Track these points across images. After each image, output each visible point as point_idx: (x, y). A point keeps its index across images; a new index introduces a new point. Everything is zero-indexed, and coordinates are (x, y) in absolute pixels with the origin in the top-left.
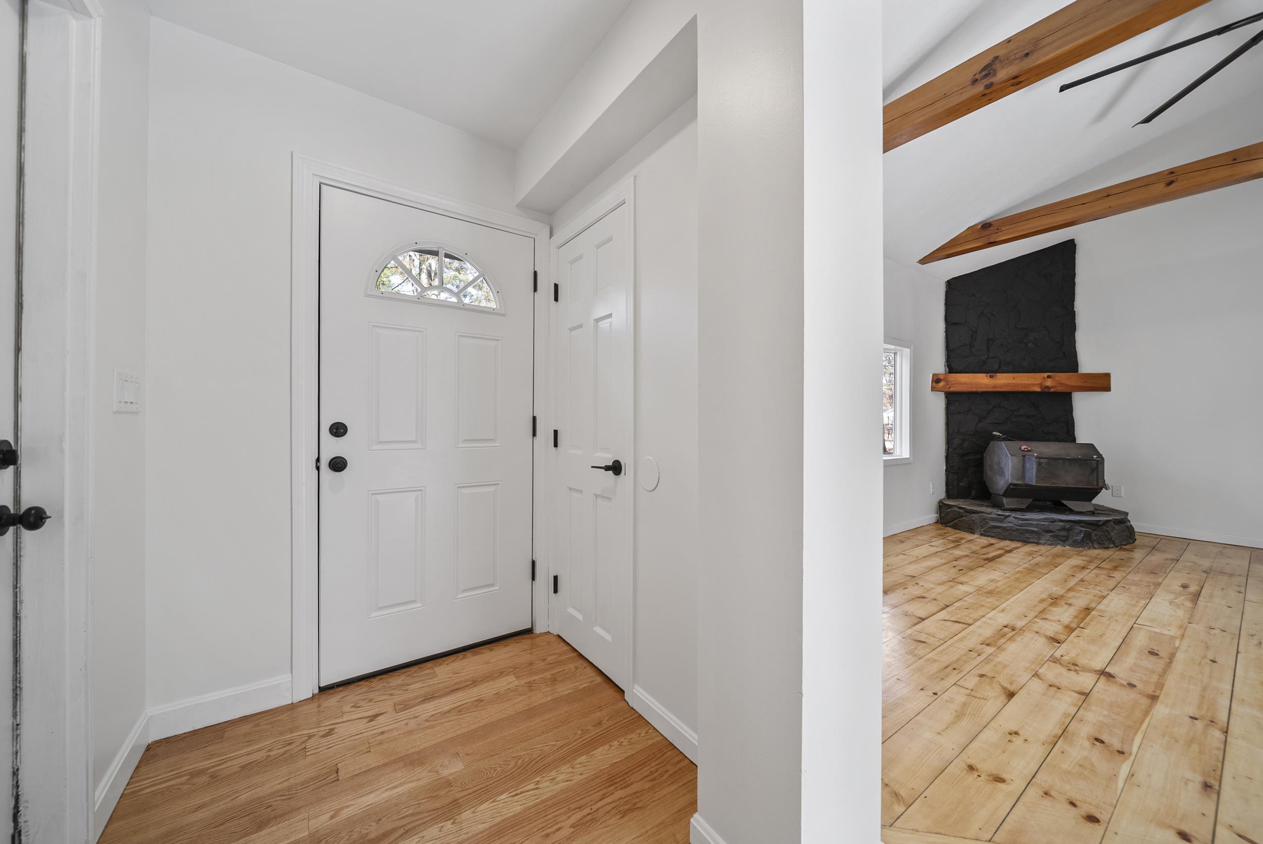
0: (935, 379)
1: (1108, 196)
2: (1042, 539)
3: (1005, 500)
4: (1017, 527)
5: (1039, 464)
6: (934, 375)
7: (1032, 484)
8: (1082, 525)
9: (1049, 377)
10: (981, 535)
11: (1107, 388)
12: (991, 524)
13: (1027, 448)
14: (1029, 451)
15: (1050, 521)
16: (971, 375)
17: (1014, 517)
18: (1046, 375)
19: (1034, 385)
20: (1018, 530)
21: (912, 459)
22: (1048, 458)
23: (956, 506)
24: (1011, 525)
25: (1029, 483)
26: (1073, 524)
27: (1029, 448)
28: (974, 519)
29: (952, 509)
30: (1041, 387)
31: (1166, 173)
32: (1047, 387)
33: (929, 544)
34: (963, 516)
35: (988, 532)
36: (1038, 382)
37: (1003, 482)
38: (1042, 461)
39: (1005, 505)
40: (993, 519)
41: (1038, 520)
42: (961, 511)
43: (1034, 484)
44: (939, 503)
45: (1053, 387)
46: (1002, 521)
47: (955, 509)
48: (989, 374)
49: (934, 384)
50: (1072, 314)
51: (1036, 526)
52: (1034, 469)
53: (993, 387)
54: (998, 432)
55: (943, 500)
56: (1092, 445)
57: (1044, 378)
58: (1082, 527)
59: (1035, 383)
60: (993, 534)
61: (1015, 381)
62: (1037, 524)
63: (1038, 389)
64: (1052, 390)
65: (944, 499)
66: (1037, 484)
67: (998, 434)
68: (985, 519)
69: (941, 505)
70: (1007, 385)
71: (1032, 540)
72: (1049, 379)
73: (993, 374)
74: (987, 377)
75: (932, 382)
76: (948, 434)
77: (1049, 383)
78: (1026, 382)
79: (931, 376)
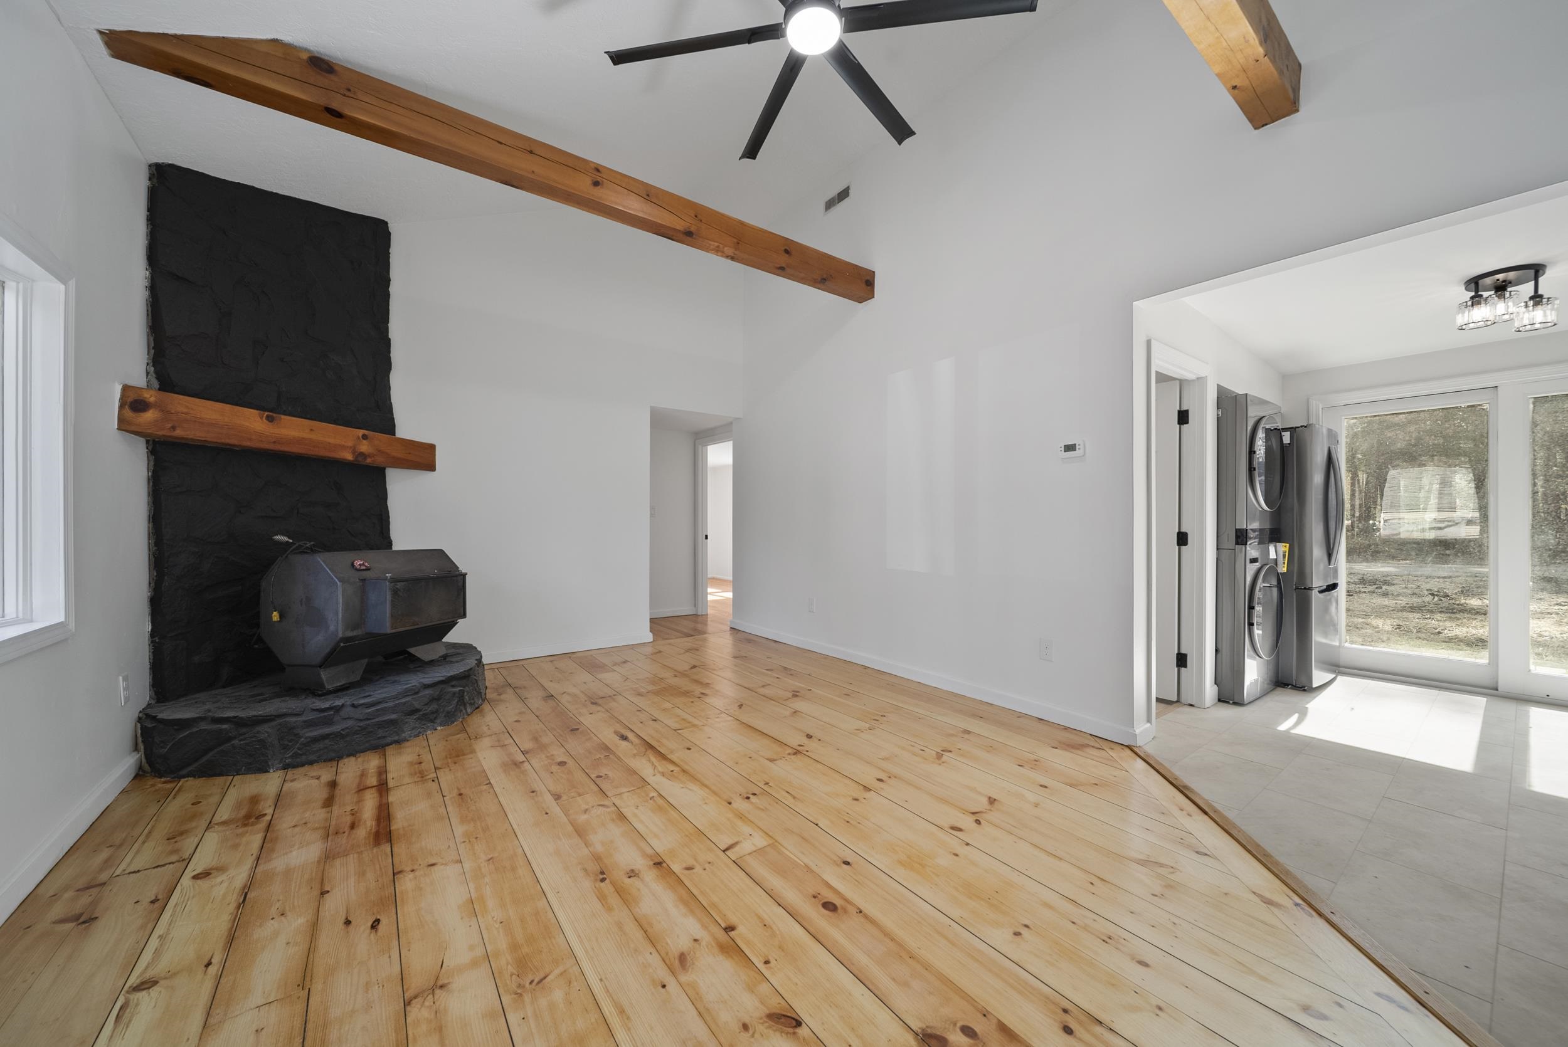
0: (129, 400)
1: (531, 152)
2: (405, 729)
3: (324, 675)
4: (361, 724)
5: (395, 592)
6: (126, 388)
7: (382, 632)
8: (453, 683)
9: (365, 437)
10: (286, 767)
11: (430, 467)
12: (307, 735)
13: (363, 564)
14: (368, 569)
15: (413, 692)
16: (227, 407)
17: (353, 706)
18: (361, 432)
19: (344, 448)
20: (363, 728)
21: (72, 626)
22: (406, 580)
23: (202, 719)
24: (350, 723)
25: (376, 631)
26: (443, 686)
27: (366, 564)
28: (262, 736)
29: (195, 730)
30: (354, 452)
31: (592, 165)
32: (362, 454)
33: (189, 873)
34: (230, 739)
35: (301, 755)
36: (350, 444)
37: (320, 637)
38: (399, 585)
39: (326, 684)
40: (310, 724)
41: (395, 698)
42: (225, 726)
43: (389, 631)
44: (139, 720)
45: (369, 456)
46: (328, 722)
47: (204, 726)
48: (266, 413)
49: (128, 413)
50: (384, 343)
51: (393, 710)
52: (388, 602)
53: (274, 442)
54: (283, 534)
55: (149, 711)
56: (442, 551)
57: (359, 438)
58: (453, 686)
59: (346, 444)
60: (312, 757)
61: (313, 436)
62: (396, 706)
63: (349, 457)
64: (369, 460)
65: (149, 706)
66: (394, 631)
67: (286, 539)
68: (294, 728)
69: (149, 725)
70: (299, 441)
71: (389, 740)
72: (365, 441)
73: (274, 415)
74: (261, 418)
75: (121, 407)
76: (157, 544)
77: (364, 447)
78: (332, 441)
79: (118, 389)
